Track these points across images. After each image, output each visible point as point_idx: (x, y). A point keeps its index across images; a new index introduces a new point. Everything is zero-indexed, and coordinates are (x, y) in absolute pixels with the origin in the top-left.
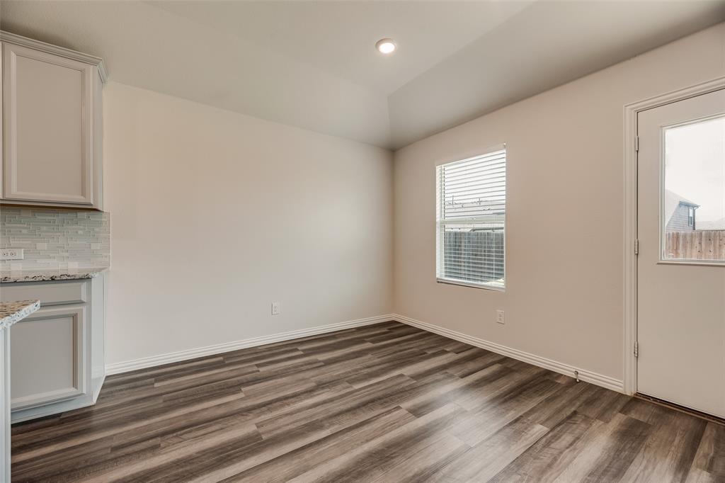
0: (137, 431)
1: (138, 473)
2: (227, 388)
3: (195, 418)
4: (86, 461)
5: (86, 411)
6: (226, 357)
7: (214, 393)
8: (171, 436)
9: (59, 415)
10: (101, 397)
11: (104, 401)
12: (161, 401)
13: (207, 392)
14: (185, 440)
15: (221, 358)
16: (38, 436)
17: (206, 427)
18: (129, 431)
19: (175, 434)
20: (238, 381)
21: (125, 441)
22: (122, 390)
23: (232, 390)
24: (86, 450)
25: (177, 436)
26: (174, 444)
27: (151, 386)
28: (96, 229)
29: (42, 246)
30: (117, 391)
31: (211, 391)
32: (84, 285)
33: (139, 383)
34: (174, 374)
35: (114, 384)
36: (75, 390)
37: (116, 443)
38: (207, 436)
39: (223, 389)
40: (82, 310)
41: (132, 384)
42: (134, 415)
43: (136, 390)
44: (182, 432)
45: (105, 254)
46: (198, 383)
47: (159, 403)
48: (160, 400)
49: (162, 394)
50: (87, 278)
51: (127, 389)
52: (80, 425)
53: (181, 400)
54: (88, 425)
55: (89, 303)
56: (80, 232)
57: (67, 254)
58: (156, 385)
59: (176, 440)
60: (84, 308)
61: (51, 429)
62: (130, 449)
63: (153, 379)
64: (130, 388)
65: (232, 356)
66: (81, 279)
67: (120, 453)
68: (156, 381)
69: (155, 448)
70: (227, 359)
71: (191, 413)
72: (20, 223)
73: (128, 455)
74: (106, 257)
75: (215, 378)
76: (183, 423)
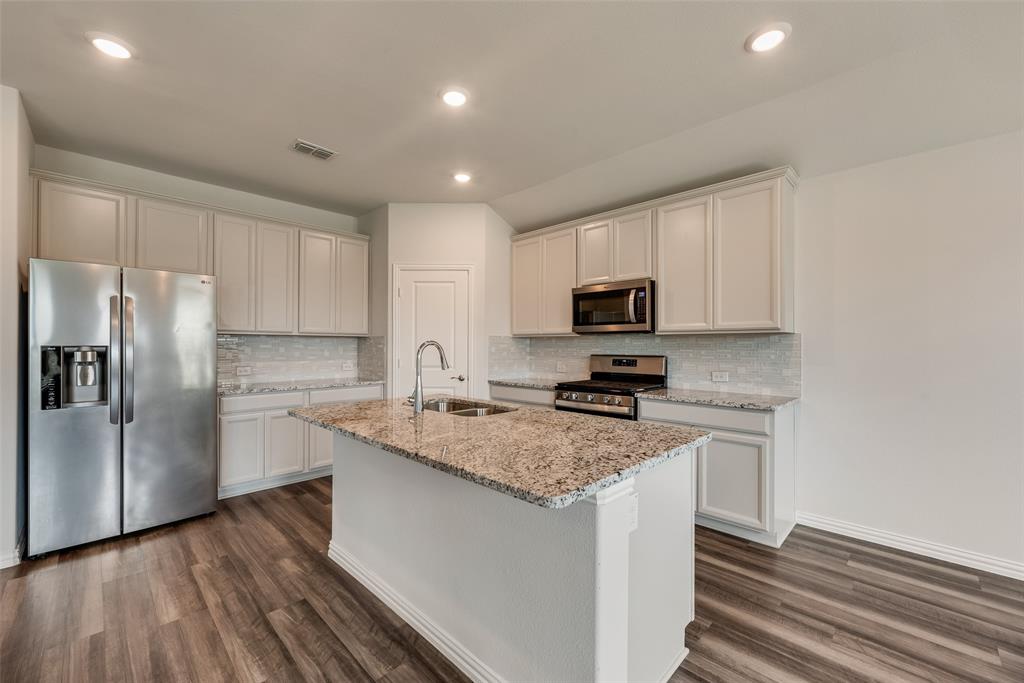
0: (811, 603)
1: (800, 647)
2: (966, 630)
3: (891, 638)
4: (758, 599)
5: (769, 550)
6: (988, 580)
7: (938, 623)
8: (849, 635)
9: (747, 541)
10: (786, 543)
11: (788, 549)
12: (851, 587)
13: (926, 616)
14: (865, 653)
15: (976, 578)
16: (729, 551)
17: (904, 660)
18: (802, 596)
19: (855, 638)
20: (998, 633)
21: (796, 605)
22: (808, 548)
23: (975, 638)
24: (761, 589)
25: (856, 641)
26: (849, 648)
27: (844, 562)
28: (787, 353)
29: (742, 370)
30: (803, 546)
31: (933, 618)
32: (767, 417)
33: (830, 550)
34: (879, 562)
35: (802, 536)
36: (758, 522)
37: (787, 601)
38: (899, 672)
39: (960, 628)
40: (765, 443)
41: (821, 547)
42: (813, 584)
43: (825, 556)
44: (866, 641)
45: (796, 382)
46: (913, 593)
47: (847, 587)
48: (850, 585)
49: (853, 579)
50: (769, 411)
51: (813, 549)
52: (761, 562)
53: (878, 602)
54: (769, 566)
55: (772, 437)
56: (773, 357)
57: (760, 379)
58: (850, 563)
59: (853, 645)
60: (768, 441)
61: (738, 551)
62: (799, 617)
63: (849, 554)
64: (817, 550)
65: (1002, 584)
66: (765, 411)
67: (788, 613)
68: (852, 558)
69: (825, 635)
70: (989, 585)
71: (886, 627)
72: (726, 348)
73: (795, 620)
74: (797, 385)
75: (948, 602)
76: (871, 632)
